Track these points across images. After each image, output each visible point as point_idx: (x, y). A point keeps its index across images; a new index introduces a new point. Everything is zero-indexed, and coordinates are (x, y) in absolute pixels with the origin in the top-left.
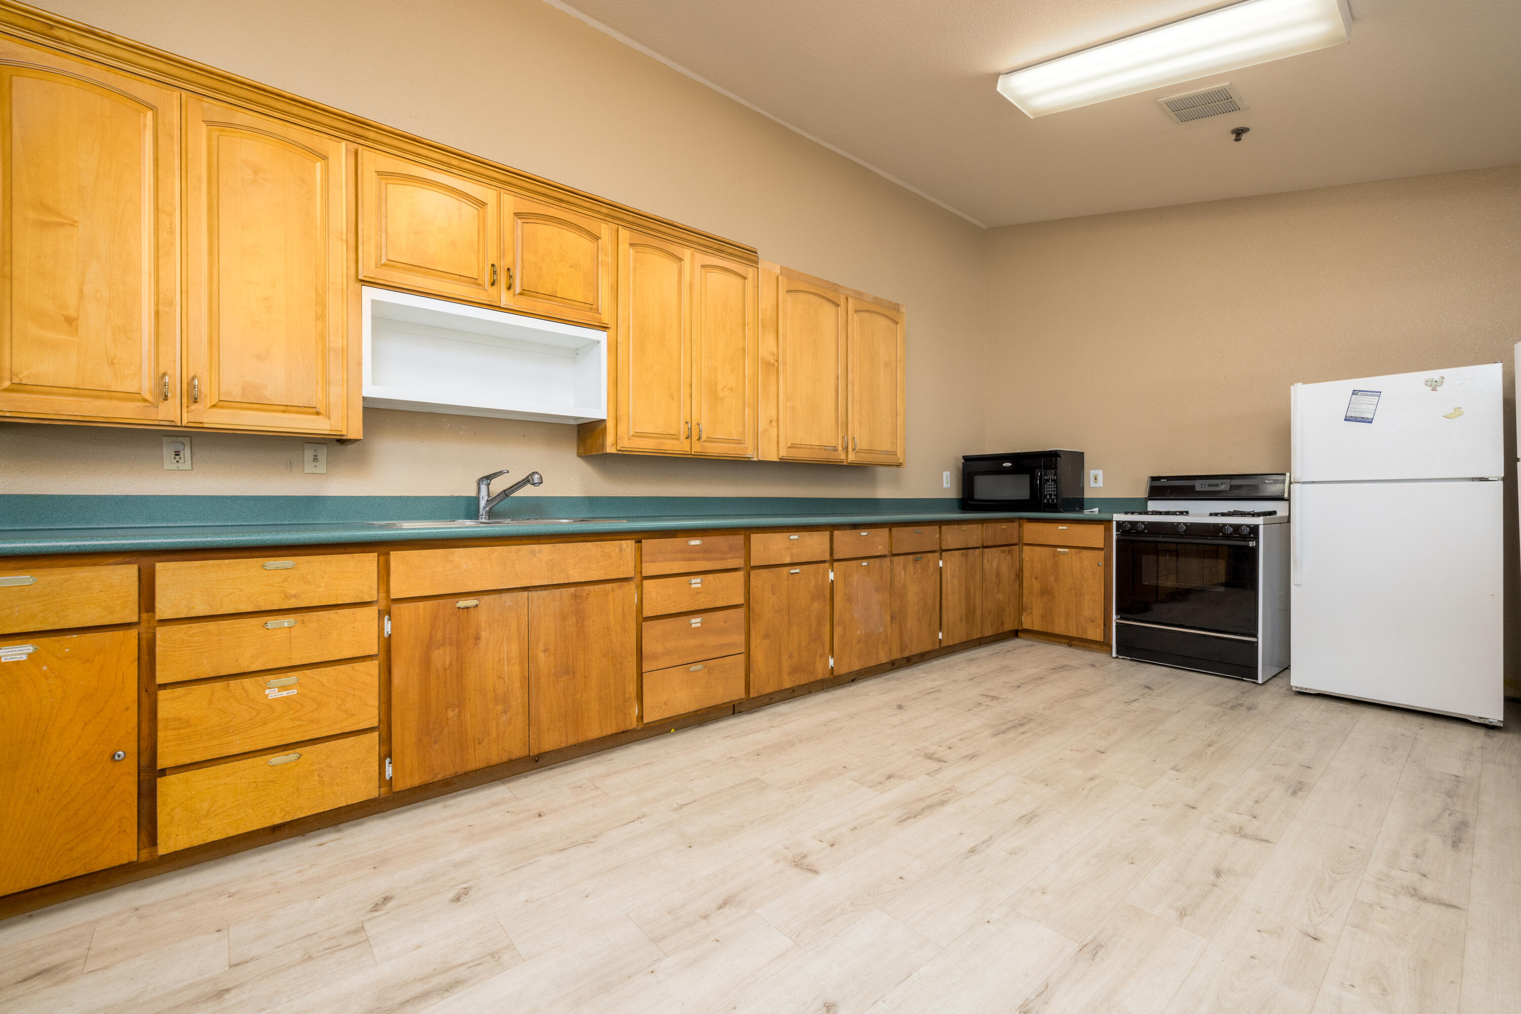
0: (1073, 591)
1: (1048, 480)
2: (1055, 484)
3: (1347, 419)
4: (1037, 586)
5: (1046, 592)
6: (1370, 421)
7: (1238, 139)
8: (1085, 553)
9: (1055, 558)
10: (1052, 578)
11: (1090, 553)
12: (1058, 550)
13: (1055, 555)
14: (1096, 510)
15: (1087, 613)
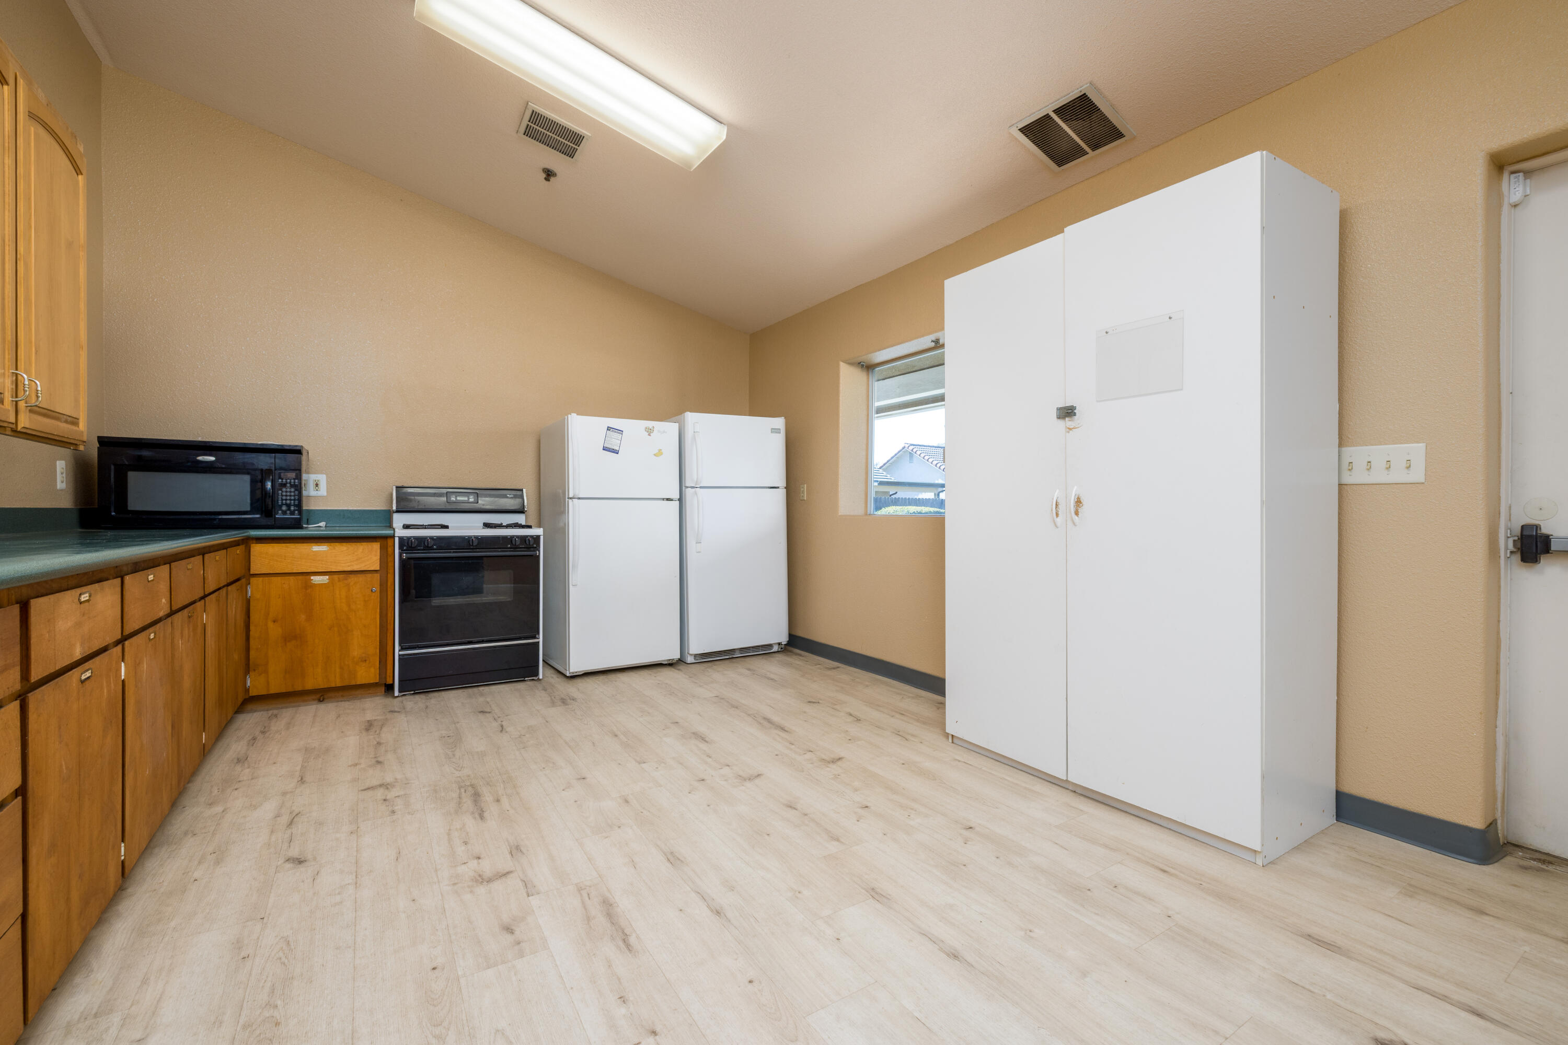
0: (336, 629)
1: (284, 485)
2: (296, 490)
3: (605, 449)
4: (275, 631)
5: (293, 637)
6: (616, 452)
7: (547, 179)
8: (353, 579)
9: (306, 589)
10: (303, 617)
11: (361, 578)
12: (312, 578)
13: (308, 586)
14: (323, 524)
15: (356, 652)
